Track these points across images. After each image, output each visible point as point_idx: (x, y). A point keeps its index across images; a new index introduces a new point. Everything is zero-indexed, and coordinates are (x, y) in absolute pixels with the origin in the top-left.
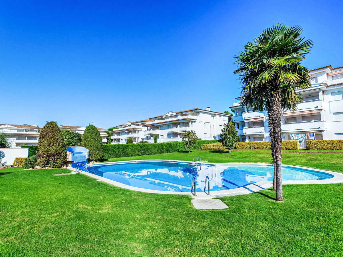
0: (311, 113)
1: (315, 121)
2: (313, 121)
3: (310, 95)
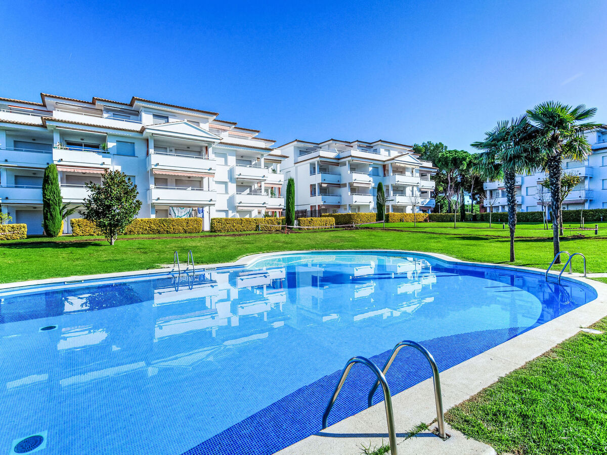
0: (189, 175)
1: (192, 189)
2: (190, 188)
3: (189, 148)
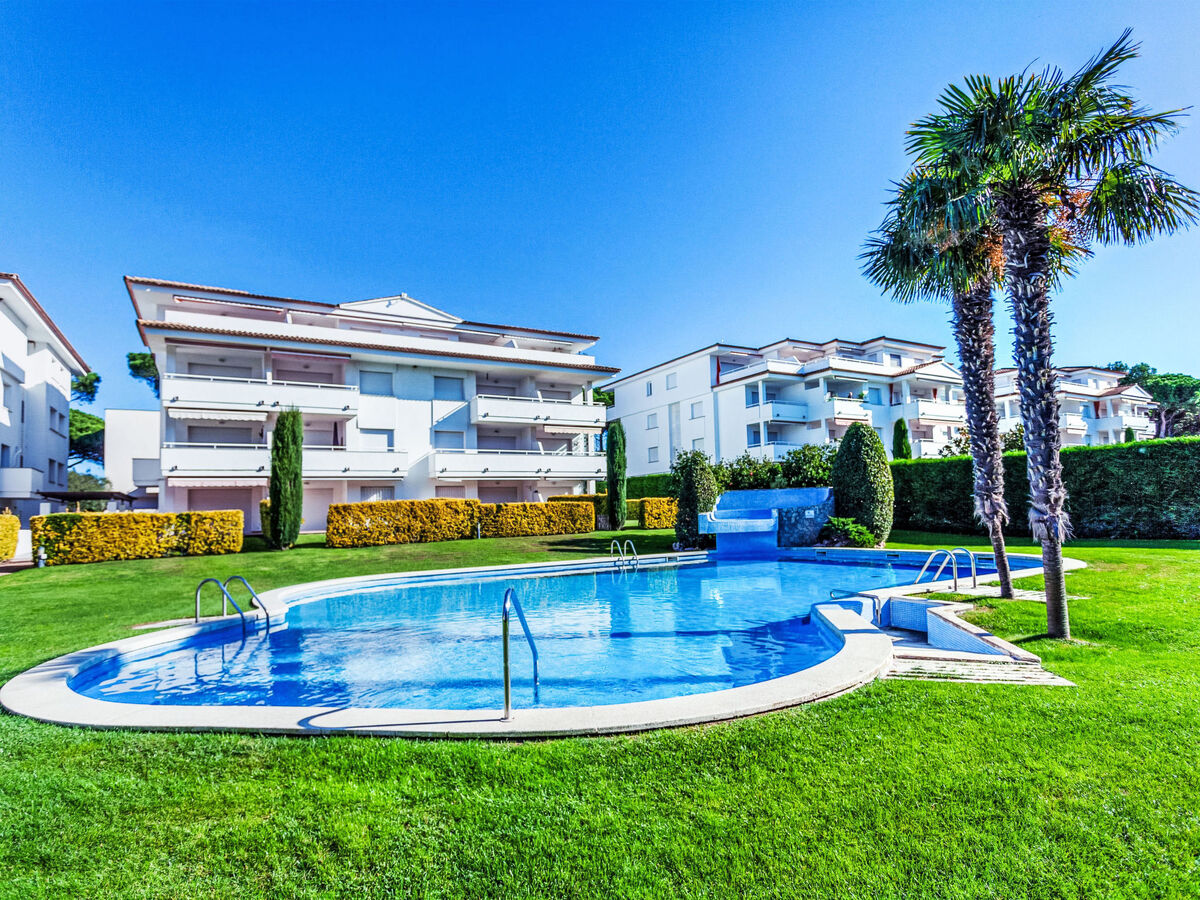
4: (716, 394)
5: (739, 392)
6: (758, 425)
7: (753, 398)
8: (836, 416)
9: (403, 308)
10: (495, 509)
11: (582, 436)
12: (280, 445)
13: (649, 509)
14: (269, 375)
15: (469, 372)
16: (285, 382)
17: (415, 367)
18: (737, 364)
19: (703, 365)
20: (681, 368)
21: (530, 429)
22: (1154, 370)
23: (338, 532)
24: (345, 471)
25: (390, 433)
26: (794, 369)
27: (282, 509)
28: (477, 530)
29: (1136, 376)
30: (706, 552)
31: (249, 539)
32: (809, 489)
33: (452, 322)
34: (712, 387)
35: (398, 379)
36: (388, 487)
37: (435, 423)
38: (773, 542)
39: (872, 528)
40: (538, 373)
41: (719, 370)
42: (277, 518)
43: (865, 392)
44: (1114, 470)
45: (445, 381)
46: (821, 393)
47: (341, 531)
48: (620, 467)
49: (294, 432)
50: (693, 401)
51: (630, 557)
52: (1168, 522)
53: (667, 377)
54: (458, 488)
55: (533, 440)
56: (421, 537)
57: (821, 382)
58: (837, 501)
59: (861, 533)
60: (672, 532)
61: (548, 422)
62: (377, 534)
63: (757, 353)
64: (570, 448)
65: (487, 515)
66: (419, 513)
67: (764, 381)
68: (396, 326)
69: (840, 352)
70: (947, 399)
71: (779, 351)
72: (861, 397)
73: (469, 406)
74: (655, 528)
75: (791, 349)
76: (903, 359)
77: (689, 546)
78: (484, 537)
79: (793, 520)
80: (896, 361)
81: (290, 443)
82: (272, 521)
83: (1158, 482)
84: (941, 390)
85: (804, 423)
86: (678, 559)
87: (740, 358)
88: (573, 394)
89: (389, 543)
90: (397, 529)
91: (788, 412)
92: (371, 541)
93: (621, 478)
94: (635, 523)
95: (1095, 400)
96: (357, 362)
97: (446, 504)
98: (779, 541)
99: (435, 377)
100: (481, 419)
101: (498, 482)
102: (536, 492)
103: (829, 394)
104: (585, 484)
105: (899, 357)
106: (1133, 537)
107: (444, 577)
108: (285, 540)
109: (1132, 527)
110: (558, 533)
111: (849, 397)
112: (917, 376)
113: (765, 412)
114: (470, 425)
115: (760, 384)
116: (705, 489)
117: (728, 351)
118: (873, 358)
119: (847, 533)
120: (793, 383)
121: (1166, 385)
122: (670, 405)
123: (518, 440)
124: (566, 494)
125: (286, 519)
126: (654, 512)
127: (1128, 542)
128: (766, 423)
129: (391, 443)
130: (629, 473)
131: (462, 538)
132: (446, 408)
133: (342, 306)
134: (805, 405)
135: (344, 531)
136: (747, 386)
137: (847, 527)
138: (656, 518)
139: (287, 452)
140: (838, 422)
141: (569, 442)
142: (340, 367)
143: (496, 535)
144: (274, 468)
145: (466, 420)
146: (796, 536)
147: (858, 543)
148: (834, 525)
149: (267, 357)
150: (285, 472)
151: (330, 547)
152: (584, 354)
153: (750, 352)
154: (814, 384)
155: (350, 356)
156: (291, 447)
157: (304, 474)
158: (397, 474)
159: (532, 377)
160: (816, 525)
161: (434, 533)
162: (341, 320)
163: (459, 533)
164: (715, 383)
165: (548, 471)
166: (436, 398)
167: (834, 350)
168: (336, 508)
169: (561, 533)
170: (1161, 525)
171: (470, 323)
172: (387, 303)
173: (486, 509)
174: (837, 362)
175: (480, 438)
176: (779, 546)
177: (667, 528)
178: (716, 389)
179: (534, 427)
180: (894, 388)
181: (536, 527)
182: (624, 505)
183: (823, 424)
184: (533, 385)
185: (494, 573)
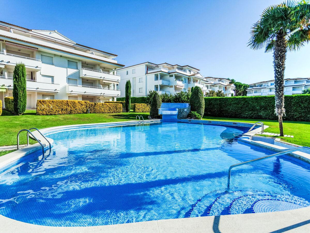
4: (146, 76)
5: (153, 76)
6: (158, 86)
7: (157, 78)
8: (177, 85)
9: (55, 35)
10: (94, 104)
11: (112, 84)
12: (17, 77)
13: (137, 106)
14: (5, 51)
15: (79, 60)
16: (12, 55)
17: (61, 56)
18: (152, 68)
19: (143, 67)
20: (137, 68)
21: (98, 81)
22: (235, 81)
23: (41, 110)
24: (37, 89)
25: (52, 77)
26: (167, 71)
27: (19, 100)
28: (88, 111)
29: (232, 82)
30: (160, 120)
31: (4, 111)
32: (183, 103)
33: (72, 43)
34: (146, 74)
35: (55, 60)
36: (52, 95)
37: (68, 76)
38: (176, 117)
39: (201, 114)
40: (101, 64)
41: (147, 69)
42: (17, 104)
43: (183, 79)
44: (250, 103)
45: (71, 63)
46: (173, 78)
47: (42, 109)
48: (129, 94)
49: (23, 72)
50: (140, 77)
51: (142, 121)
52: (261, 115)
53: (133, 70)
54: (76, 97)
55: (99, 84)
56: (70, 112)
57: (174, 75)
58: (191, 107)
59: (199, 116)
60: (149, 114)
61: (104, 79)
62: (55, 111)
63: (157, 66)
64: (109, 88)
65: (91, 106)
66: (70, 104)
67: (160, 74)
68: (53, 41)
69: (177, 68)
70: (200, 83)
71: (163, 66)
72: (182, 80)
73: (79, 72)
74: (138, 112)
75: (166, 66)
76: (191, 72)
77: (154, 118)
78: (90, 113)
79: (181, 112)
80: (189, 72)
81: (22, 76)
82: (15, 104)
83: (260, 106)
84: (198, 81)
85: (169, 86)
86: (154, 121)
87: (153, 67)
88: (110, 71)
89: (59, 114)
90: (62, 109)
91: (165, 83)
92: (53, 113)
93: (130, 97)
94: (132, 110)
95: (225, 86)
96: (40, 52)
97: (79, 102)
98: (178, 117)
99: (68, 60)
100: (84, 76)
101: (88, 96)
102: (100, 100)
103: (175, 79)
104: (113, 98)
105: (190, 71)
106: (252, 119)
107: (87, 126)
108: (20, 111)
109: (252, 116)
110: (112, 113)
111: (180, 80)
112: (195, 76)
113: (160, 82)
114: (80, 78)
115: (159, 74)
116: (159, 102)
117: (150, 64)
118: (185, 71)
119: (195, 115)
120: (166, 75)
121: (237, 84)
122: (133, 78)
123: (94, 84)
124: (108, 101)
125: (20, 104)
126: (138, 107)
127: (251, 120)
128: (160, 85)
129: (53, 81)
130: (132, 96)
131: (83, 113)
132: (71, 71)
133: (32, 30)
134: (169, 81)
135: (43, 110)
136: (155, 75)
137: (195, 114)
138: (138, 109)
139: (20, 80)
140: (177, 87)
141: (109, 86)
142: (33, 52)
143: (94, 113)
144: (15, 85)
145: (78, 76)
146: (182, 116)
147: (198, 118)
148: (192, 113)
149: (3, 44)
150: (20, 87)
151: (38, 115)
152: (114, 60)
153: (156, 65)
154: (172, 76)
155: (38, 49)
156: (22, 78)
157: (27, 89)
158: (56, 91)
159: (99, 65)
160: (187, 113)
161: (75, 111)
162: (32, 36)
163: (82, 111)
164: (146, 73)
165: (104, 94)
166: (69, 67)
167: (176, 68)
168: (40, 101)
169: (113, 113)
170: (259, 116)
171: (79, 45)
172: (49, 33)
173: (91, 104)
174: (177, 71)
175: (82, 82)
176: (178, 118)
177: (141, 112)
178: (146, 75)
179: (99, 80)
180: (189, 79)
181: (106, 111)
182: (130, 105)
183: (173, 86)
184: (99, 67)
185: (105, 125)
